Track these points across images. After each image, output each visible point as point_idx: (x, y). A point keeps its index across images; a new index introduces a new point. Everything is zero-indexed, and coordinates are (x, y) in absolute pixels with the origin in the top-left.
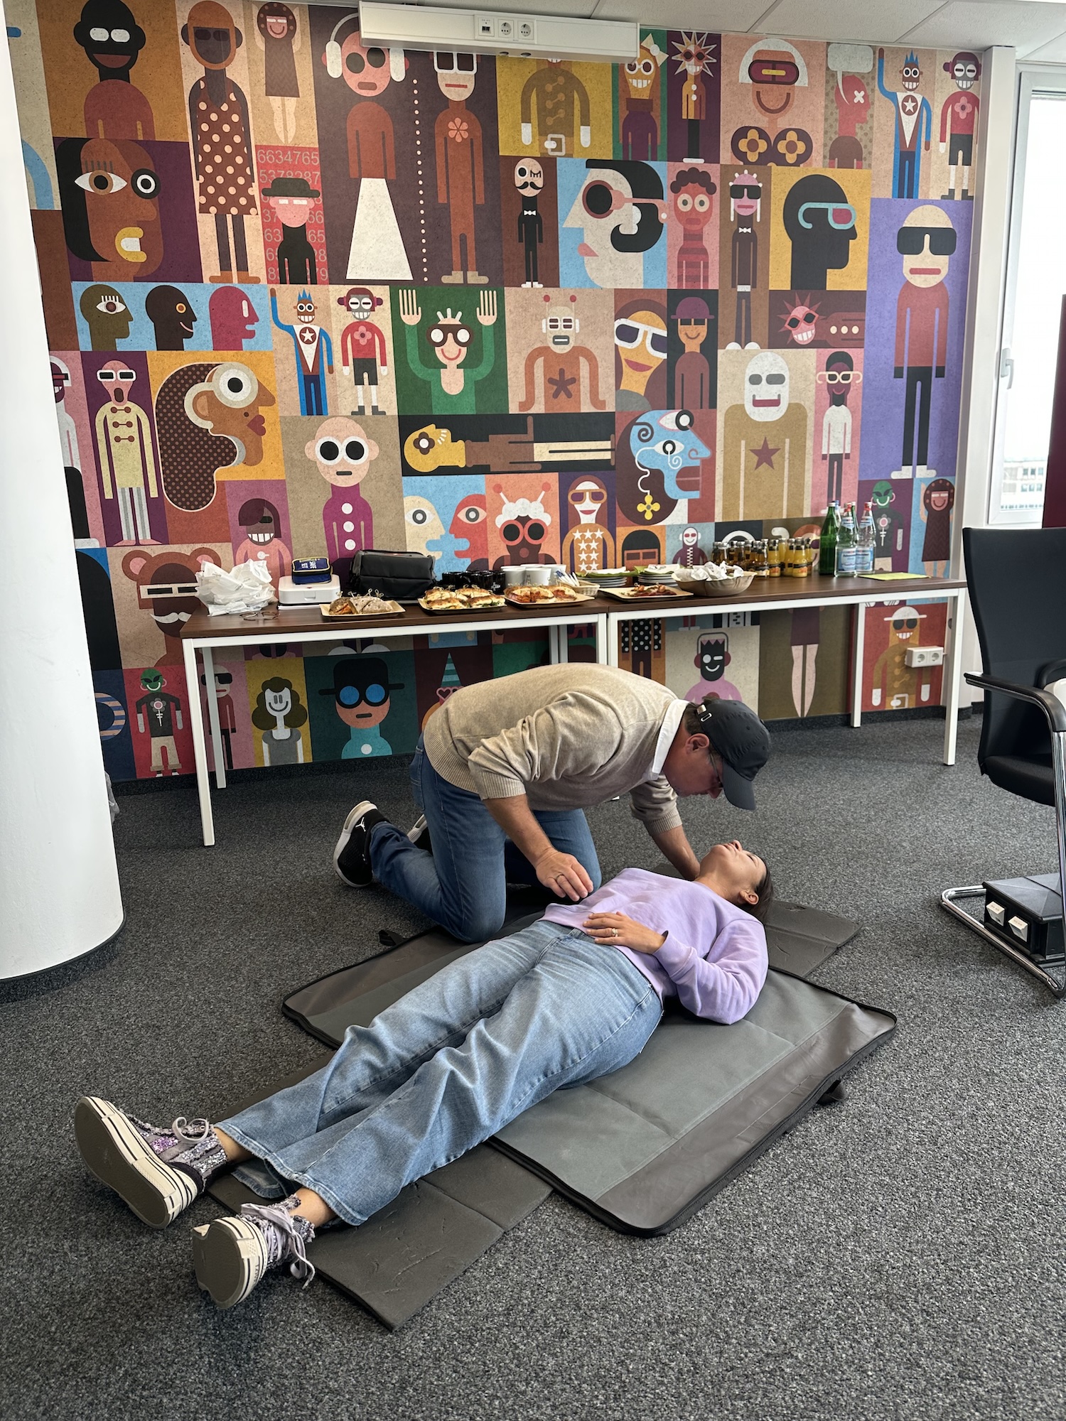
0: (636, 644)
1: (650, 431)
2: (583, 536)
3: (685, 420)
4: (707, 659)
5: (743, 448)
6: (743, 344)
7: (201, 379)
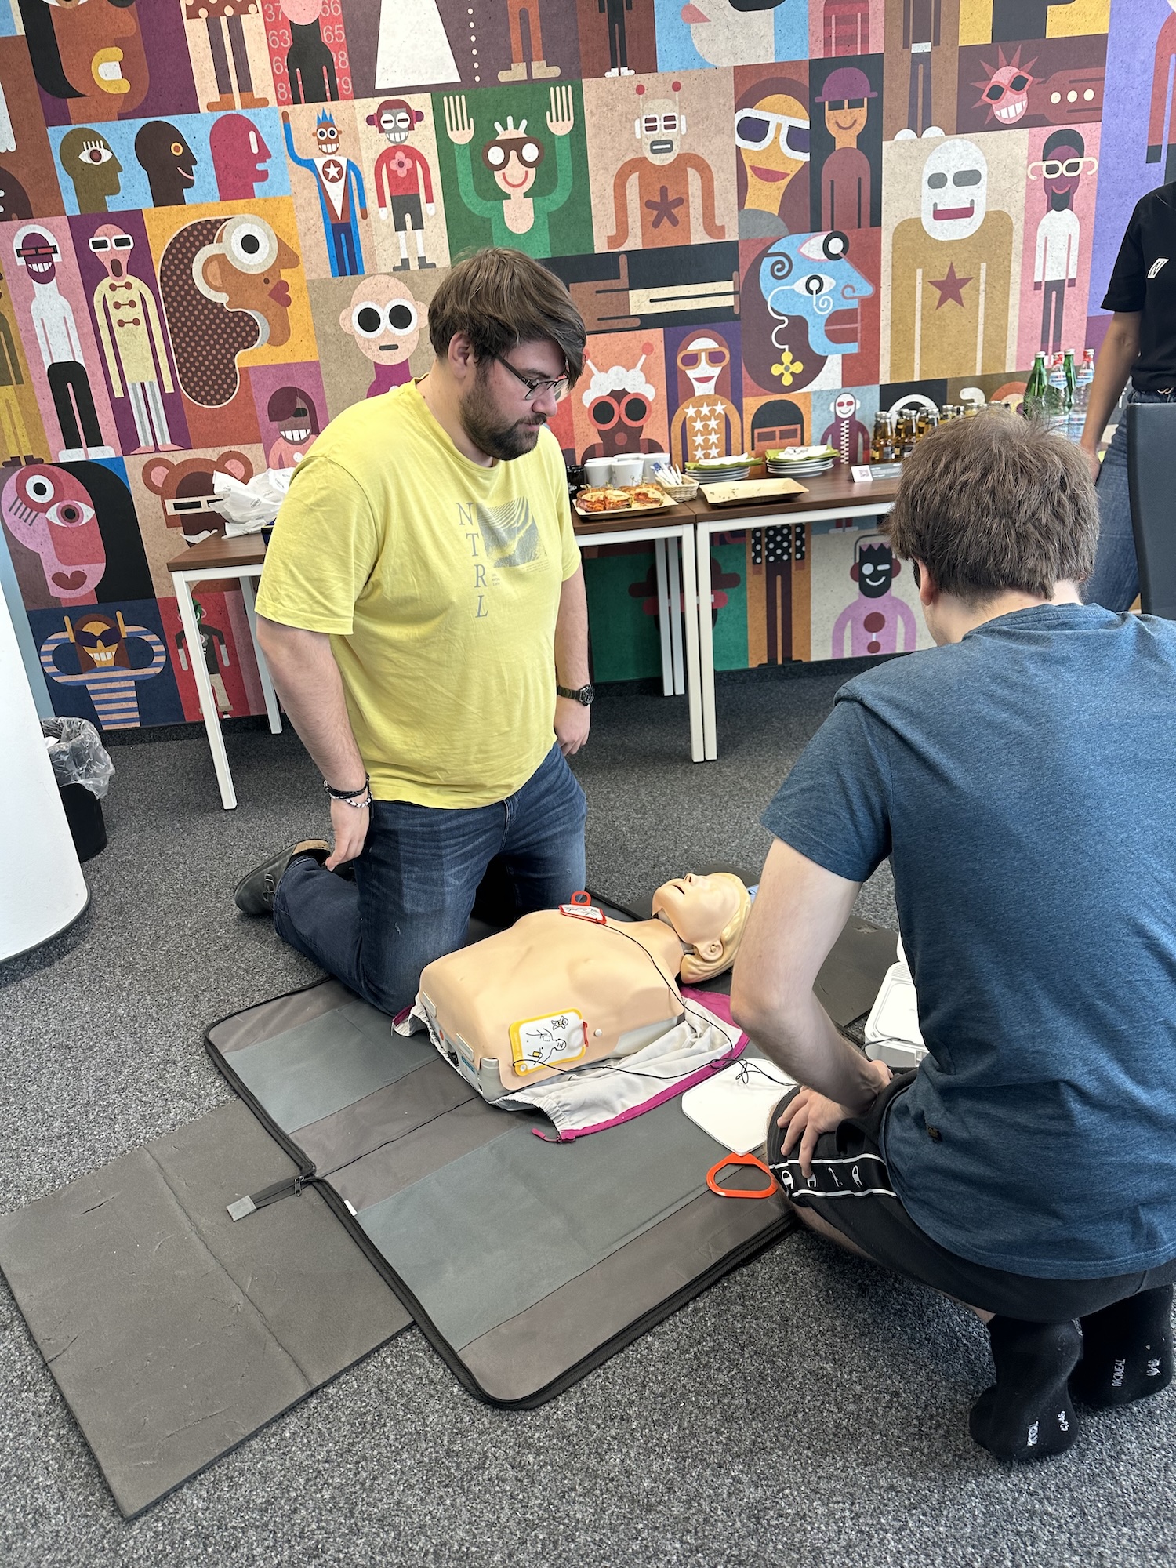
0: (772, 552)
1: (787, 264)
2: (698, 413)
3: (836, 246)
4: (868, 569)
5: (919, 279)
6: (919, 131)
7: (209, 240)
